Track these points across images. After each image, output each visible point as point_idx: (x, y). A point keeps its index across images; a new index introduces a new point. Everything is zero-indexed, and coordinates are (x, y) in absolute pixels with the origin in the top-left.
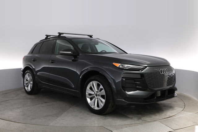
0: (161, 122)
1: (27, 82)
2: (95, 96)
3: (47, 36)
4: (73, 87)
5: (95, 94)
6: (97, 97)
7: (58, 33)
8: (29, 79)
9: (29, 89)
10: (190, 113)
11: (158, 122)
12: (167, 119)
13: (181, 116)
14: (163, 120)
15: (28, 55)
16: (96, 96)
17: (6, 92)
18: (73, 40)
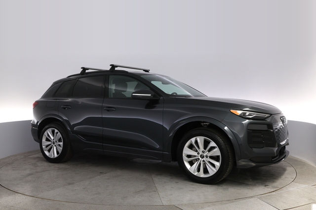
1: (49, 143)
2: (200, 157)
3: (84, 69)
4: (158, 147)
5: (199, 155)
6: (204, 159)
7: (111, 65)
8: (52, 138)
9: (54, 154)
10: (303, 186)
12: (269, 194)
13: (291, 189)
14: (264, 195)
15: (42, 100)
16: (200, 159)
18: (141, 76)
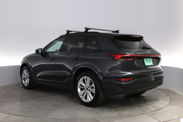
0: (148, 115)
10: (175, 107)
11: (146, 115)
12: (154, 112)
13: (168, 109)
14: (151, 113)
17: (6, 87)
